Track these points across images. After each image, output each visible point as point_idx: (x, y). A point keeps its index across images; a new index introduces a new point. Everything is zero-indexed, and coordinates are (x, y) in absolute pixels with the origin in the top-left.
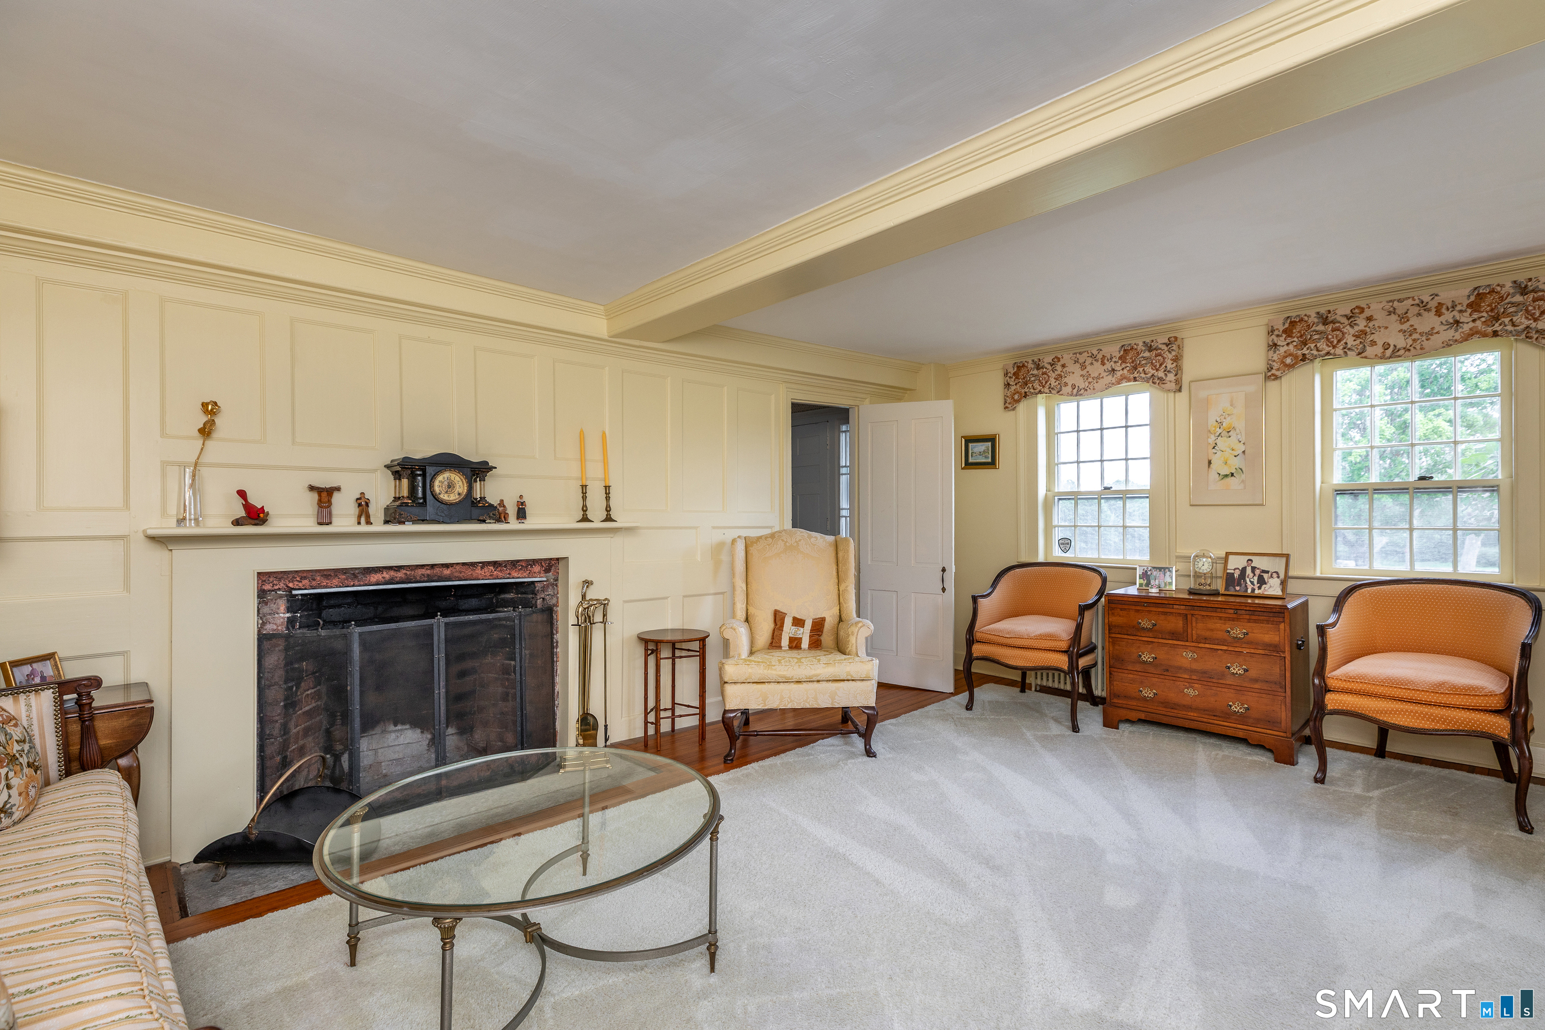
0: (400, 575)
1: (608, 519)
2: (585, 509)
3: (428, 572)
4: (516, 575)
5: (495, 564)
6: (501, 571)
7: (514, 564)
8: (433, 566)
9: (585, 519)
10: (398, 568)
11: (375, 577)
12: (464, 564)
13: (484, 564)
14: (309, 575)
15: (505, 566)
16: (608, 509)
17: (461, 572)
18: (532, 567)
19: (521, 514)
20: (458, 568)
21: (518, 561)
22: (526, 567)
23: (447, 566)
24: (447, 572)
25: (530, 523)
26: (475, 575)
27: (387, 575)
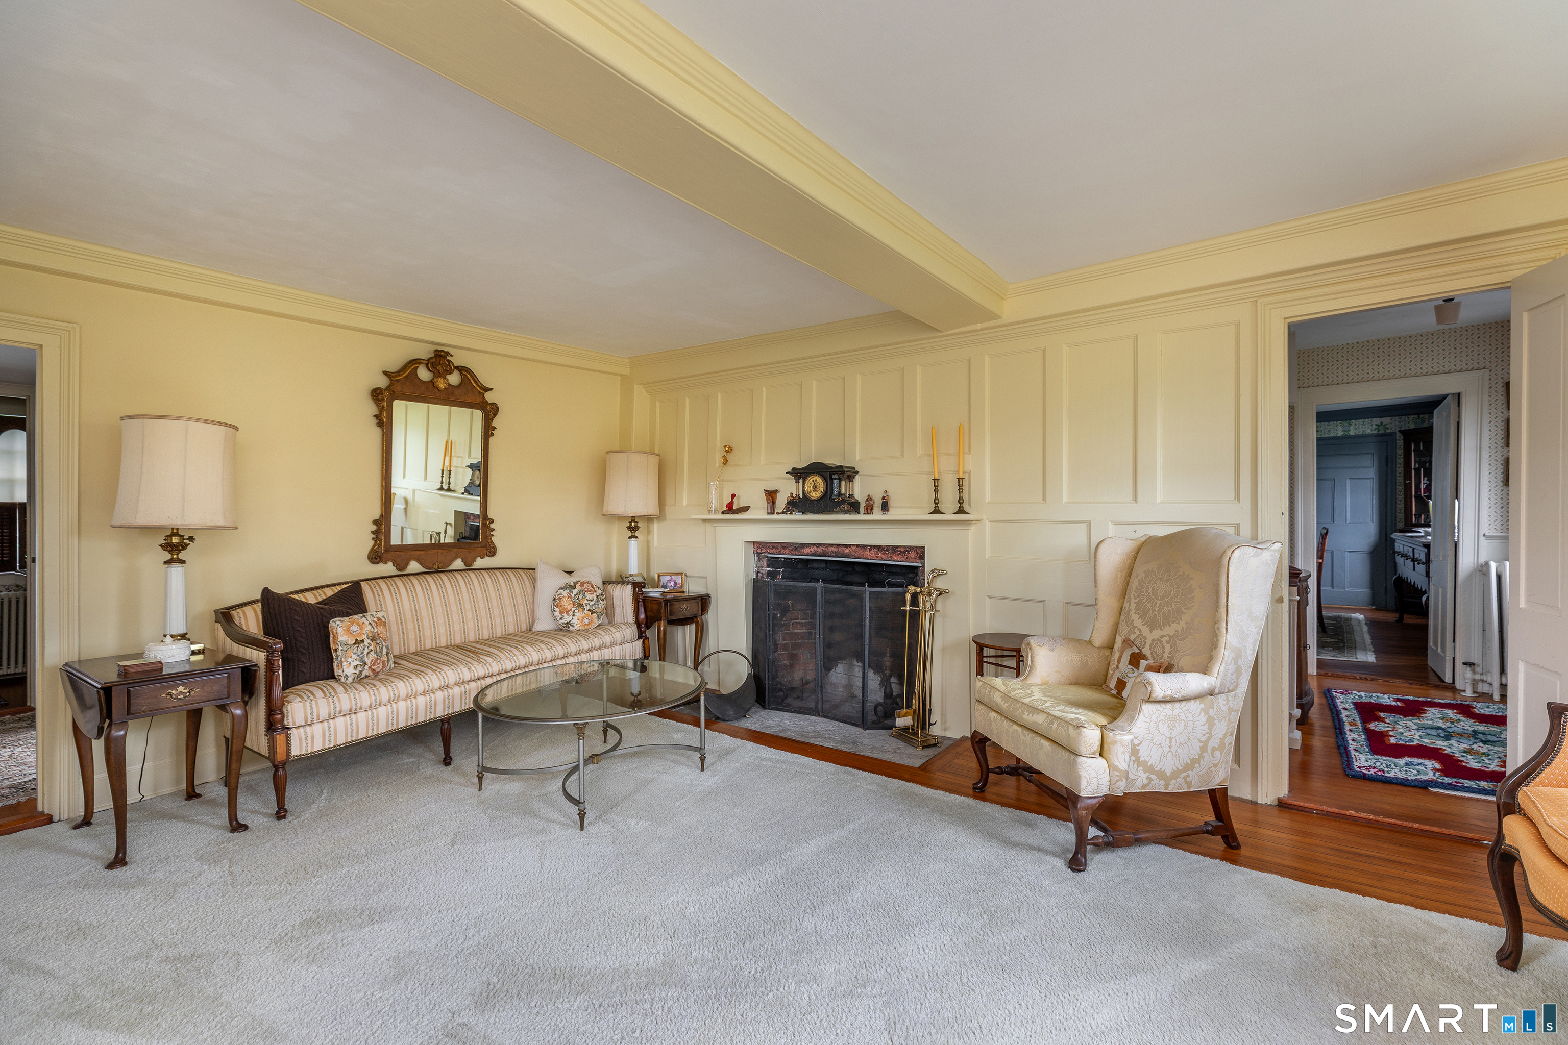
0: (819, 550)
1: (961, 511)
2: (936, 501)
3: (836, 550)
4: (895, 558)
5: (879, 548)
6: (884, 554)
7: (894, 549)
8: (838, 545)
9: (937, 511)
10: (819, 545)
11: (806, 550)
12: (858, 546)
13: (872, 547)
14: (776, 545)
15: (887, 550)
16: (961, 501)
17: (856, 552)
18: (908, 553)
19: (885, 507)
20: (854, 548)
21: (897, 547)
22: (904, 552)
23: (846, 546)
24: (847, 551)
25: (892, 514)
26: (865, 555)
27: (813, 549)
